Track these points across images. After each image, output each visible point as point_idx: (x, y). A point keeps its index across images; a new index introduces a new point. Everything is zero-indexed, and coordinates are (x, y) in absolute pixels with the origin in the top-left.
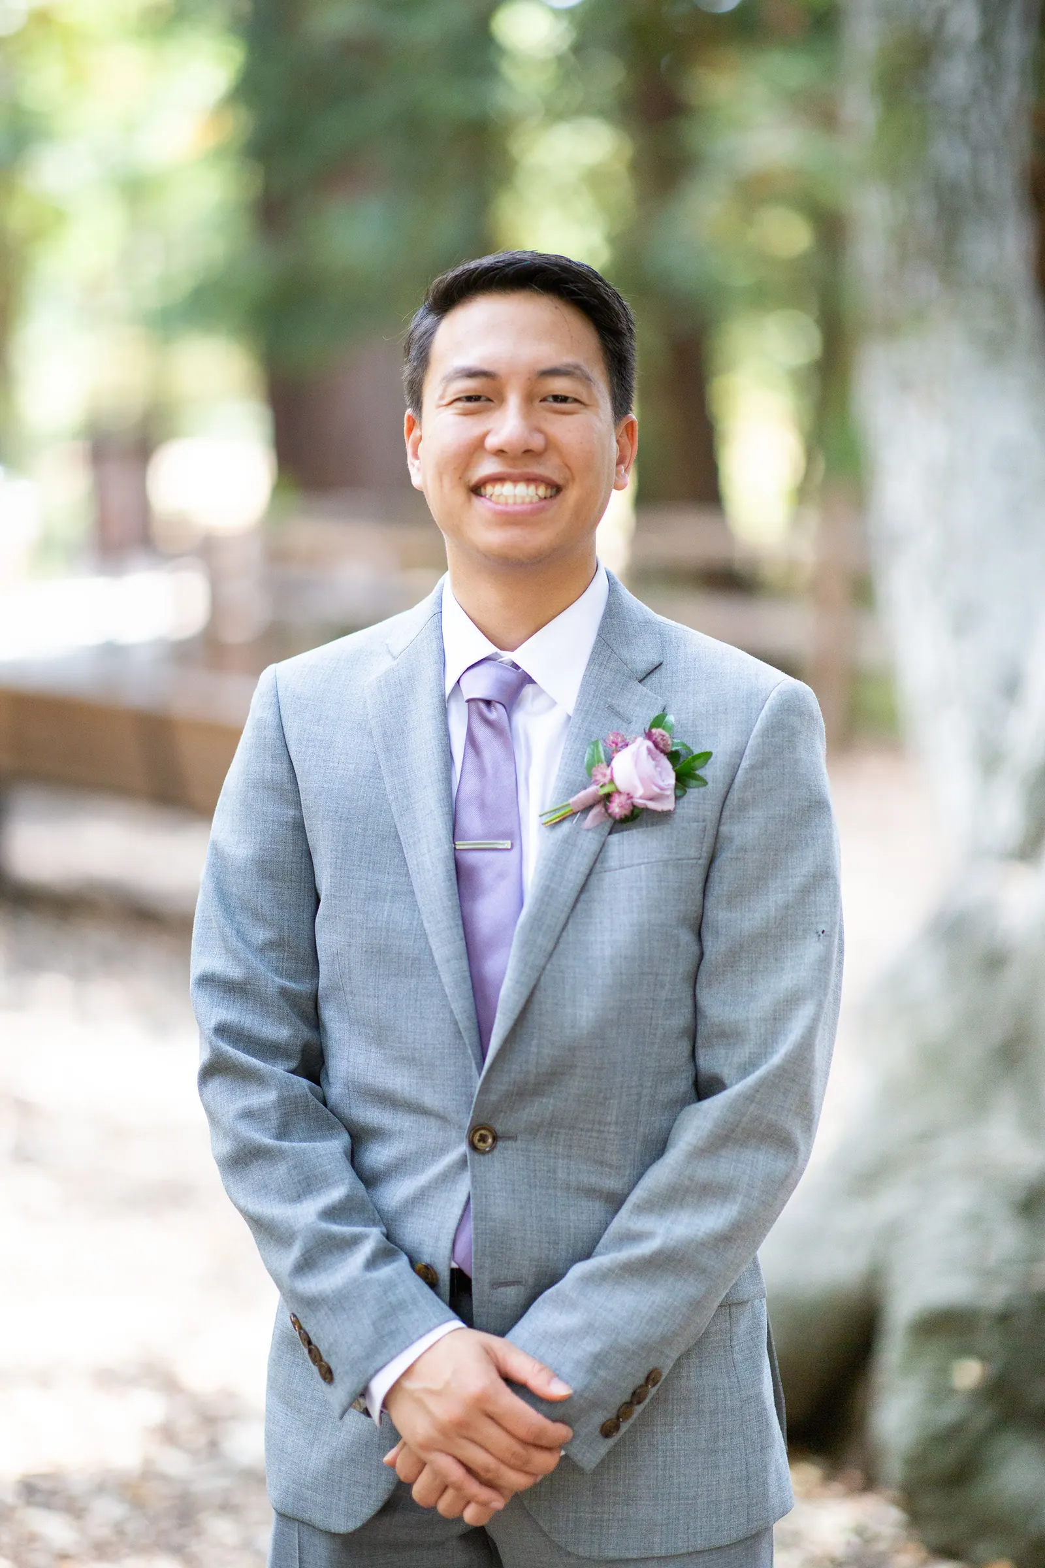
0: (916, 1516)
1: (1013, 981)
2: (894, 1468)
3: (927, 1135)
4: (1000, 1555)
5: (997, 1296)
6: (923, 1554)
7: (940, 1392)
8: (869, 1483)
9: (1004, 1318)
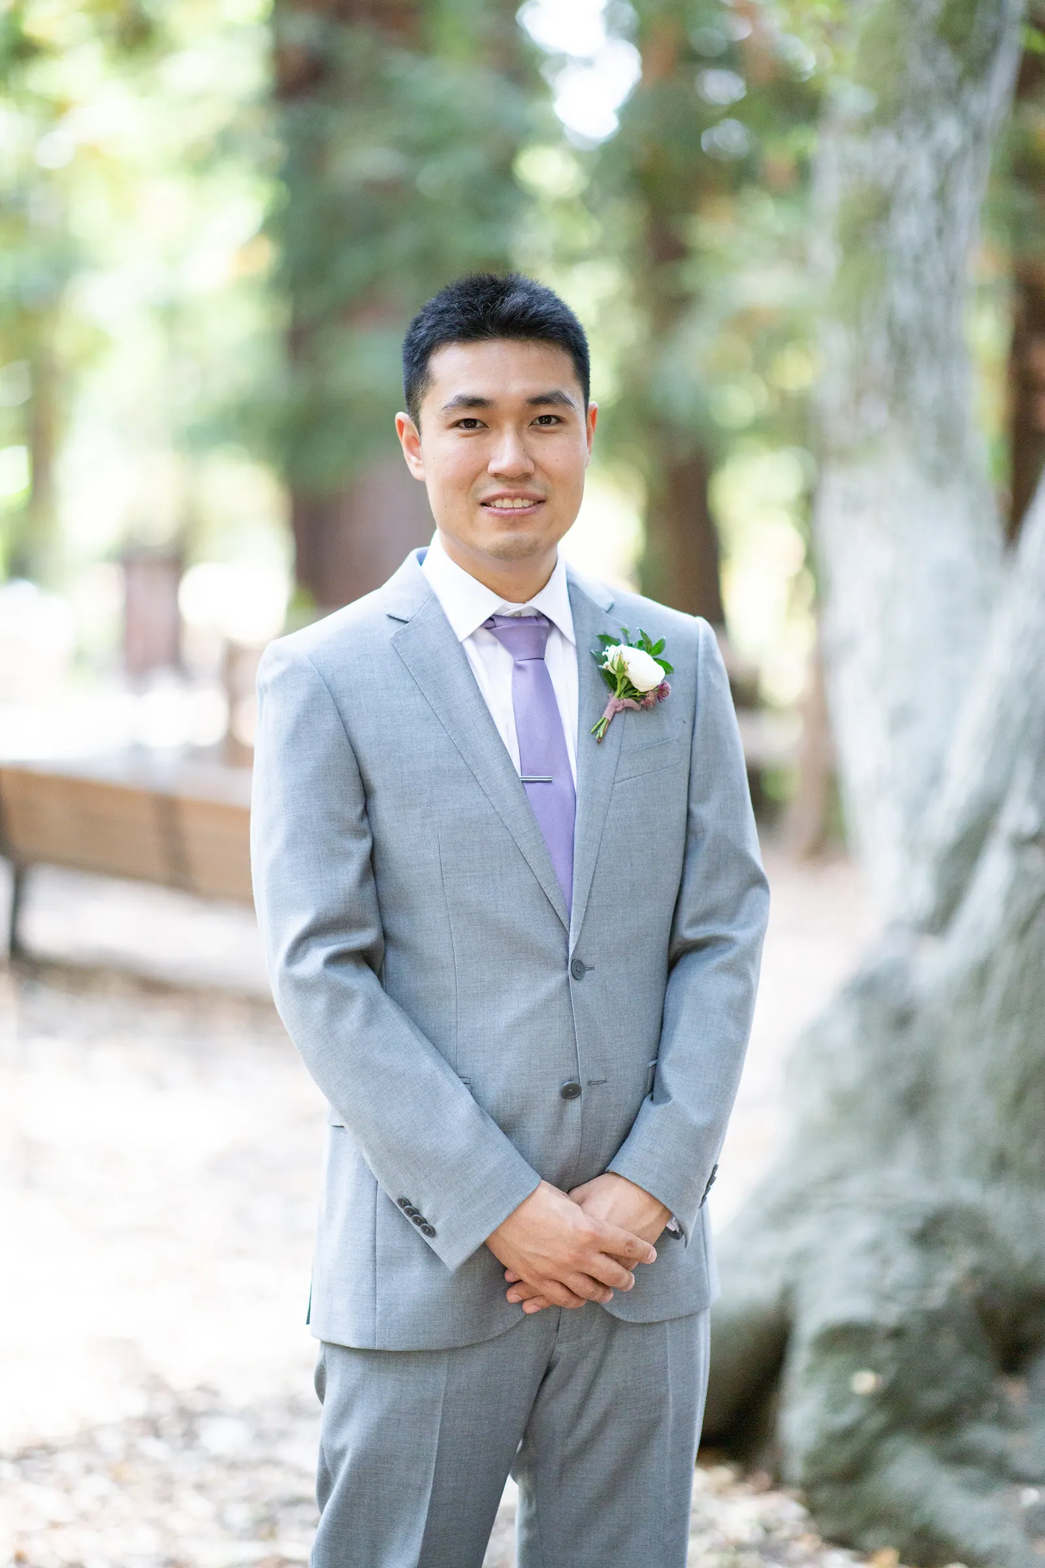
0: (814, 1510)
1: (918, 1036)
2: (796, 1468)
3: (837, 1176)
4: (886, 1544)
5: (890, 1315)
6: (819, 1543)
7: (839, 1399)
8: (778, 1482)
9: (897, 1334)
